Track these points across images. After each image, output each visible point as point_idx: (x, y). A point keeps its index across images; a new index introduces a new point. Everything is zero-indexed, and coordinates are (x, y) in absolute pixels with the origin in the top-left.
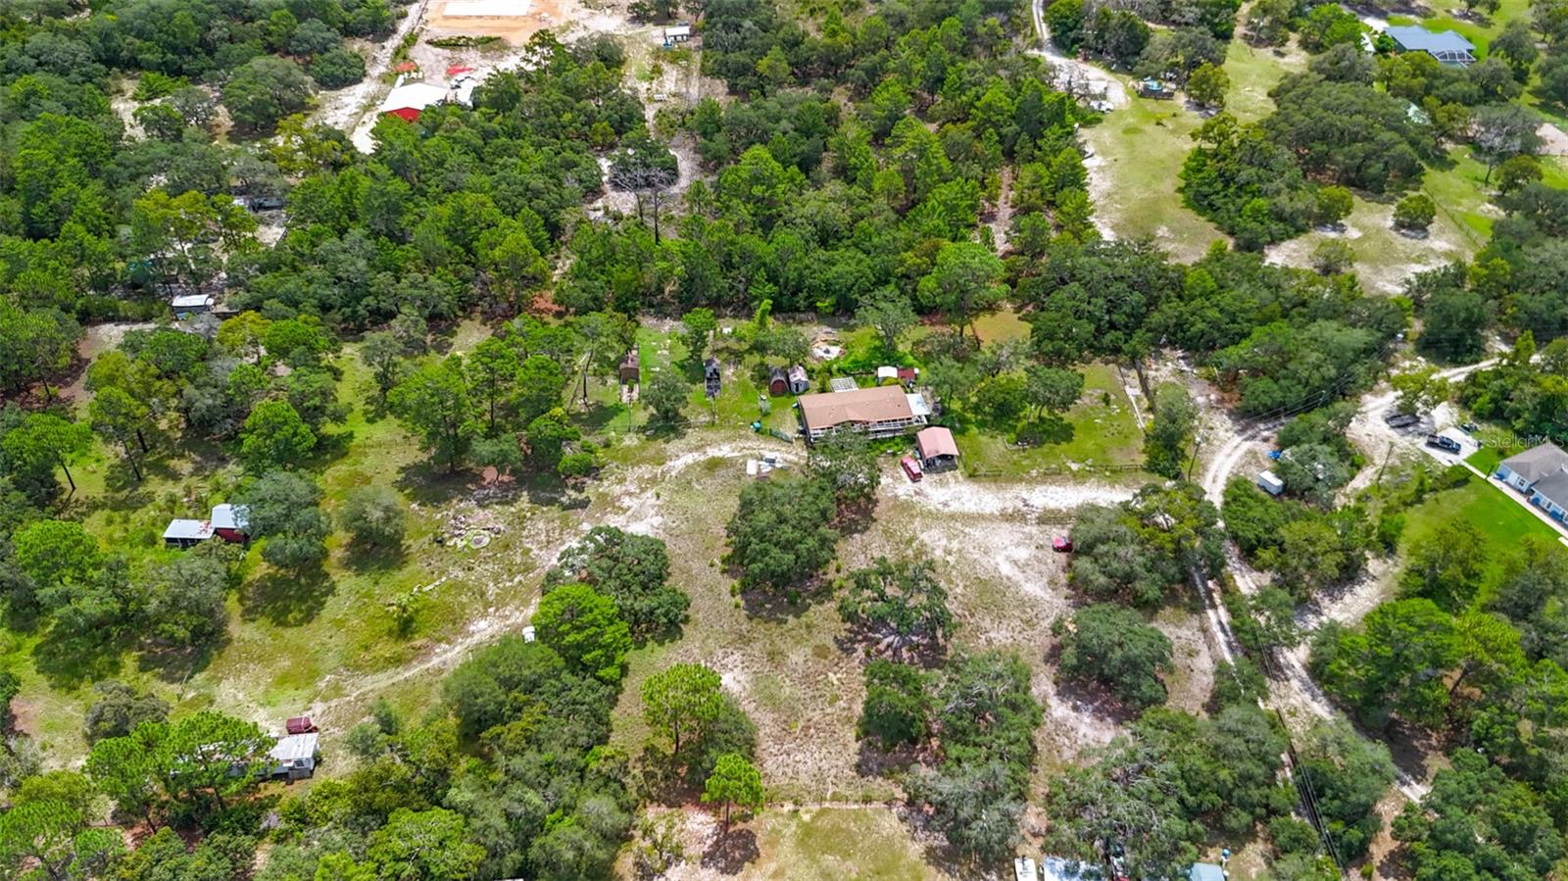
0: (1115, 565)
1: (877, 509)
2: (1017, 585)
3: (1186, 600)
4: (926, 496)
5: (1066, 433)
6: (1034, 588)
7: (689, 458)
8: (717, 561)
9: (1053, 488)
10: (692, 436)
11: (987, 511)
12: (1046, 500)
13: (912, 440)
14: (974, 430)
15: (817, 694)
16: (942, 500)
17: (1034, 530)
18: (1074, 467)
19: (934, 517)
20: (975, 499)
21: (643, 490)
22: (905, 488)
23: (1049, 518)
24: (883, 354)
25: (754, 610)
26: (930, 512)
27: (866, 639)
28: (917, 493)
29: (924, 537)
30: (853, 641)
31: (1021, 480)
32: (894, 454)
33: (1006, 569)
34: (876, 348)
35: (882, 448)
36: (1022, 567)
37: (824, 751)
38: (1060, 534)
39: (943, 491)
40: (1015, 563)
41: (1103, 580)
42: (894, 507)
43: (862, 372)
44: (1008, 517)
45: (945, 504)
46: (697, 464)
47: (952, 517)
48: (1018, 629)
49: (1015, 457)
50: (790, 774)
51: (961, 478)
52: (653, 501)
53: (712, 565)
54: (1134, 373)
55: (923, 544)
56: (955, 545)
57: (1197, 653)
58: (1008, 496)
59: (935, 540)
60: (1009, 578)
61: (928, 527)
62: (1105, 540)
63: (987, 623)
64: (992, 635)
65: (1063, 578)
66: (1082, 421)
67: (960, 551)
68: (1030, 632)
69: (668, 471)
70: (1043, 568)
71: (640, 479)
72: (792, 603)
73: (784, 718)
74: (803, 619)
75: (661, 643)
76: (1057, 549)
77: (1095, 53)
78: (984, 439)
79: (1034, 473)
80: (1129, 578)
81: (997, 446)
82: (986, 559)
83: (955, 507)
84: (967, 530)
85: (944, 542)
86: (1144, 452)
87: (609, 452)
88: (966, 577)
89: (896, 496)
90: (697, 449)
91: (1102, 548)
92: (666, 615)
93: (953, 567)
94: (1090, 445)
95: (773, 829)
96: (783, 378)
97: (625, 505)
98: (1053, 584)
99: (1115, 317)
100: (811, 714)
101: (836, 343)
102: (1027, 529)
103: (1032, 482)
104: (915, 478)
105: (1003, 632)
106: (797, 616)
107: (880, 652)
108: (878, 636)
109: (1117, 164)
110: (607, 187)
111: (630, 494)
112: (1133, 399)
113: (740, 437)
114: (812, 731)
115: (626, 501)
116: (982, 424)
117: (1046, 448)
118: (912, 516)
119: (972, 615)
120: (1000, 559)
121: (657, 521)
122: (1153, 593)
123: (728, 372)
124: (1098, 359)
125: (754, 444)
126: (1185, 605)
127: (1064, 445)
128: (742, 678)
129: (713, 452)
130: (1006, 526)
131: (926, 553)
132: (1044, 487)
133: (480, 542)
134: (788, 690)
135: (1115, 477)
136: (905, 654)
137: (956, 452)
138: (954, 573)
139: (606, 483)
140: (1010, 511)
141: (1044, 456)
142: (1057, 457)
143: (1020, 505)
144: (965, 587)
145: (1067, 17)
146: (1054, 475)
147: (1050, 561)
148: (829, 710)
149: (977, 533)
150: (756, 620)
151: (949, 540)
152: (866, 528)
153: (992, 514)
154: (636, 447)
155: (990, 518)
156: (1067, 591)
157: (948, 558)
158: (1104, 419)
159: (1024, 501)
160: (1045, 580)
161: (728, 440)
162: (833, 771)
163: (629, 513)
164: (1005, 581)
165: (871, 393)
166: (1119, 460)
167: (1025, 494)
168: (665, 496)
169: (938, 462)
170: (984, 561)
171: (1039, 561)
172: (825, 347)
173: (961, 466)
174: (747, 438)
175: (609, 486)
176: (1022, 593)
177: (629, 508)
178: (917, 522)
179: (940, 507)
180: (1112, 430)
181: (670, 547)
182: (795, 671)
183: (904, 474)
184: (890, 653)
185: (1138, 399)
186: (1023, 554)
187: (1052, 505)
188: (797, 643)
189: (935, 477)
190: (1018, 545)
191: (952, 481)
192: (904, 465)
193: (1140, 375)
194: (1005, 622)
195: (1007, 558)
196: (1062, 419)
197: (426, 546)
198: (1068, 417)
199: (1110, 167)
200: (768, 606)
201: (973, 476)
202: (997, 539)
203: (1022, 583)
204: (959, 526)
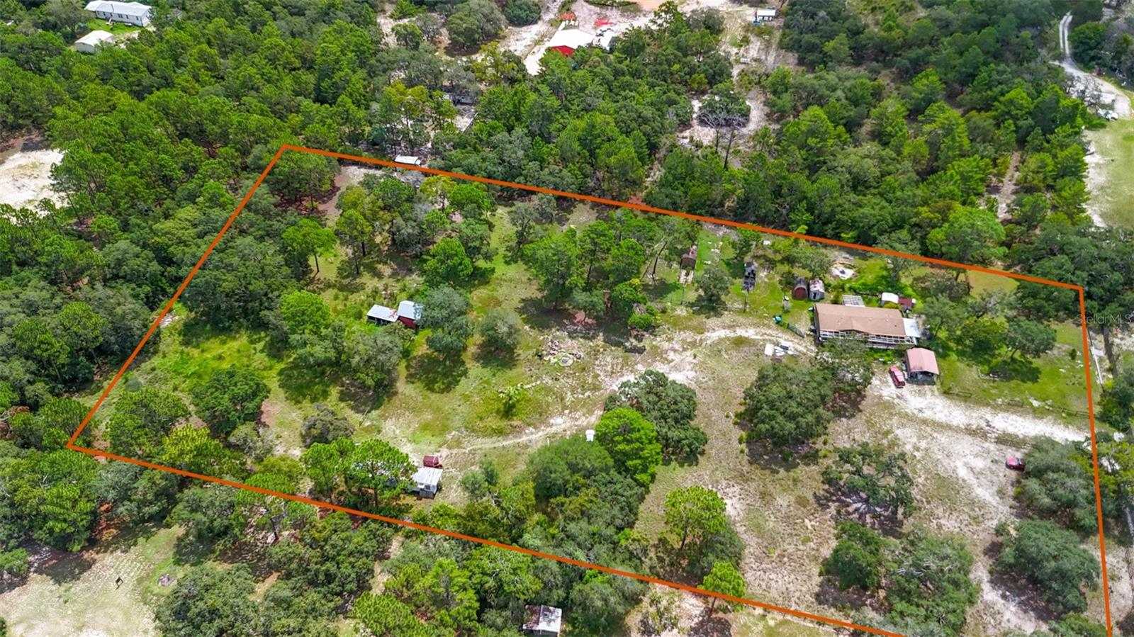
0: (1060, 491)
1: (864, 403)
2: (970, 487)
3: (1116, 533)
4: (906, 401)
5: (1033, 375)
6: (985, 493)
7: (722, 333)
8: (732, 415)
9: (1013, 417)
10: (727, 317)
11: (955, 423)
12: (1006, 425)
13: (901, 354)
14: (954, 357)
15: (794, 532)
16: (919, 406)
17: (992, 447)
18: (1036, 404)
19: (909, 419)
20: (946, 411)
21: (684, 350)
22: (889, 391)
23: (1006, 440)
24: (888, 282)
25: (754, 459)
26: (907, 414)
27: (839, 500)
28: (898, 397)
29: (899, 432)
30: (828, 500)
31: (988, 405)
32: (885, 363)
33: (963, 473)
34: (883, 277)
35: (876, 356)
36: (978, 474)
37: (793, 576)
38: (1015, 456)
39: (921, 400)
40: (972, 469)
41: (1046, 501)
42: (878, 404)
43: (870, 294)
44: (972, 432)
45: (920, 411)
46: (728, 338)
47: (924, 422)
48: (965, 522)
49: (986, 385)
50: (764, 587)
51: (936, 393)
52: (691, 359)
53: (727, 417)
54: (1101, 338)
55: (897, 438)
56: (923, 444)
57: (1120, 578)
58: (975, 415)
59: (907, 438)
60: (964, 481)
61: (903, 426)
62: (1056, 469)
63: (940, 512)
64: (943, 521)
65: (1011, 491)
66: (1048, 368)
67: (926, 450)
68: (975, 527)
69: (705, 340)
70: (995, 479)
71: (684, 341)
72: (785, 459)
73: (765, 544)
74: (792, 474)
75: (682, 465)
76: (1009, 467)
77: (1108, 70)
78: (961, 365)
79: (1000, 401)
80: (1071, 504)
81: (972, 374)
82: (948, 461)
83: (927, 414)
84: (935, 435)
85: (914, 440)
86: (1099, 404)
87: (665, 316)
88: (928, 471)
89: (881, 396)
90: (730, 327)
91: (1051, 475)
92: (689, 446)
93: (919, 461)
94: (1052, 388)
95: (745, 625)
96: (805, 287)
97: (670, 358)
98: (1001, 493)
99: (1093, 289)
100: (787, 547)
101: (851, 267)
102: (986, 445)
103: (996, 408)
104: (899, 385)
105: (953, 522)
106: (787, 470)
107: (849, 513)
108: (848, 500)
109: (1113, 164)
110: (695, 122)
111: (675, 351)
112: (1096, 359)
113: (764, 325)
114: (786, 559)
115: (671, 355)
116: (961, 354)
117: (1013, 383)
118: (891, 414)
119: (929, 503)
120: (959, 464)
121: (691, 374)
122: (1088, 521)
123: (763, 274)
124: (1070, 320)
125: (774, 333)
126: (1115, 537)
127: (1029, 384)
128: (738, 506)
129: (741, 332)
130: (969, 438)
131: (898, 445)
132: (1006, 414)
133: (566, 362)
134: (772, 524)
135: (1069, 419)
136: (868, 519)
137: (936, 371)
138: (919, 466)
139: (658, 339)
140: (974, 427)
141: (1011, 389)
142: (1022, 392)
143: (984, 424)
144: (926, 479)
145: (1091, 39)
146: (1016, 406)
147: (1001, 474)
148: (801, 547)
149: (943, 439)
150: (755, 466)
151: (919, 439)
152: (853, 416)
153: (958, 426)
154: (684, 317)
155: (957, 429)
156: (1012, 502)
157: (916, 453)
158: (1068, 370)
159: (988, 422)
160: (995, 489)
161: (755, 325)
162: (798, 594)
163: (672, 364)
164: (960, 482)
165: (874, 312)
166: (1078, 406)
167: (989, 417)
168: (700, 357)
169: (920, 376)
170: (946, 462)
171: (993, 473)
172: (842, 268)
173: (938, 383)
174: (769, 327)
175: (660, 342)
176: (973, 494)
177: (672, 361)
178: (895, 420)
179: (916, 412)
180: (1074, 380)
181: (700, 397)
182: (779, 511)
183: (890, 379)
184: (856, 515)
185: (1101, 359)
186: (979, 464)
187: (1011, 430)
188: (784, 490)
189: (915, 387)
190: (976, 456)
191: (929, 393)
192: (892, 373)
193: (1106, 340)
194: (956, 514)
195: (966, 464)
196: (1031, 363)
197: (530, 357)
198: (1037, 363)
199: (1107, 165)
200: (766, 457)
201: (947, 393)
202: (959, 447)
203: (975, 486)
204: (929, 429)
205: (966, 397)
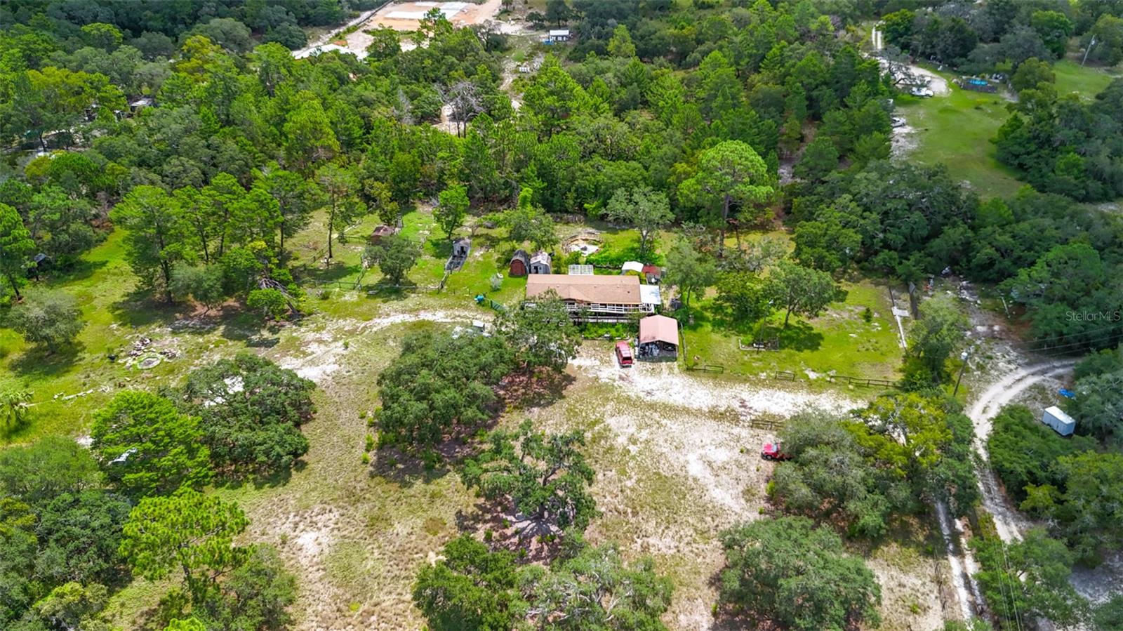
1: (570, 387)
2: (703, 489)
3: (921, 538)
4: (631, 383)
5: (812, 341)
6: (724, 495)
7: (398, 318)
8: (370, 414)
9: (781, 393)
10: (412, 300)
11: (696, 406)
12: (768, 404)
13: (634, 328)
14: (708, 327)
16: (648, 388)
17: (745, 433)
18: (813, 376)
19: (630, 404)
20: (686, 392)
21: (335, 340)
22: (610, 371)
23: (764, 422)
24: (637, 254)
25: (382, 469)
26: (629, 398)
27: (494, 519)
28: (621, 378)
29: (612, 422)
30: (477, 519)
31: (746, 380)
32: (611, 339)
33: (696, 469)
35: (600, 332)
36: (716, 469)
38: (770, 440)
39: (650, 379)
40: (710, 464)
41: (804, 491)
42: (590, 388)
43: (607, 265)
44: (716, 415)
45: (649, 393)
46: (404, 324)
47: (652, 406)
48: (686, 540)
49: (746, 358)
51: (676, 370)
52: (341, 350)
53: (362, 417)
54: (906, 296)
55: (607, 429)
56: (644, 435)
57: (925, 610)
58: (725, 394)
59: (622, 427)
60: (695, 480)
61: (620, 413)
62: (814, 443)
63: (650, 526)
64: (651, 541)
65: (763, 489)
66: (834, 334)
67: (647, 441)
68: (701, 546)
69: (371, 327)
70: (743, 474)
71: (339, 330)
72: (429, 468)
73: (348, 596)
74: (432, 487)
76: (766, 456)
78: (716, 337)
79: (763, 376)
80: (843, 494)
81: (730, 345)
82: (676, 454)
83: (659, 397)
84: (664, 422)
85: (633, 430)
86: (901, 371)
87: (325, 304)
88: (643, 469)
89: (597, 378)
90: (411, 311)
91: (811, 452)
93: (633, 458)
94: (837, 357)
96: (522, 259)
97: (309, 351)
98: (749, 494)
100: (382, 596)
101: (595, 243)
102: (736, 430)
103: (757, 384)
104: (626, 362)
105: (668, 539)
106: (427, 482)
107: (505, 537)
108: (511, 518)
109: (927, 133)
111: (320, 341)
112: (899, 319)
113: (460, 306)
115: (314, 347)
116: (718, 324)
117: (784, 353)
118: (607, 399)
119: (635, 514)
120: (692, 457)
121: (331, 368)
122: (871, 519)
123: (477, 254)
124: (867, 280)
125: (470, 314)
127: (807, 354)
128: (324, 541)
129: (425, 316)
130: (714, 423)
131: (606, 438)
132: (771, 391)
133: (150, 363)
134: (370, 563)
135: (859, 391)
136: (534, 544)
137: (676, 342)
138: (631, 464)
139: (303, 329)
140: (722, 409)
141: (780, 361)
142: (795, 363)
143: (736, 405)
144: (639, 481)
146: (784, 380)
147: (753, 468)
149: (674, 426)
150: (378, 479)
151: (640, 428)
152: (551, 403)
153: (699, 410)
154: (353, 304)
155: (697, 414)
156: (763, 504)
157: (631, 447)
158: (860, 335)
159: (743, 402)
160: (741, 488)
161: (446, 307)
163: (309, 358)
164: (690, 481)
165: (607, 280)
166: (867, 373)
167: (745, 396)
168: (353, 347)
169: (656, 352)
170: (673, 456)
171: (739, 465)
172: (583, 244)
173: (681, 359)
174: (466, 308)
175: (305, 333)
176: (707, 498)
177: (312, 354)
178: (609, 407)
179: (642, 395)
180: (868, 345)
182: (390, 542)
183: (614, 358)
184: (515, 540)
185: (905, 320)
186: (721, 456)
187: (775, 410)
188: (412, 512)
189: (648, 365)
190: (719, 446)
191: (665, 371)
192: (617, 350)
193: (912, 298)
194: (674, 528)
195: (701, 457)
196: (811, 329)
197: (97, 361)
198: (817, 325)
200: (400, 466)
201: (690, 370)
202: (696, 435)
203: (710, 487)
204: (656, 416)
205: (718, 373)
